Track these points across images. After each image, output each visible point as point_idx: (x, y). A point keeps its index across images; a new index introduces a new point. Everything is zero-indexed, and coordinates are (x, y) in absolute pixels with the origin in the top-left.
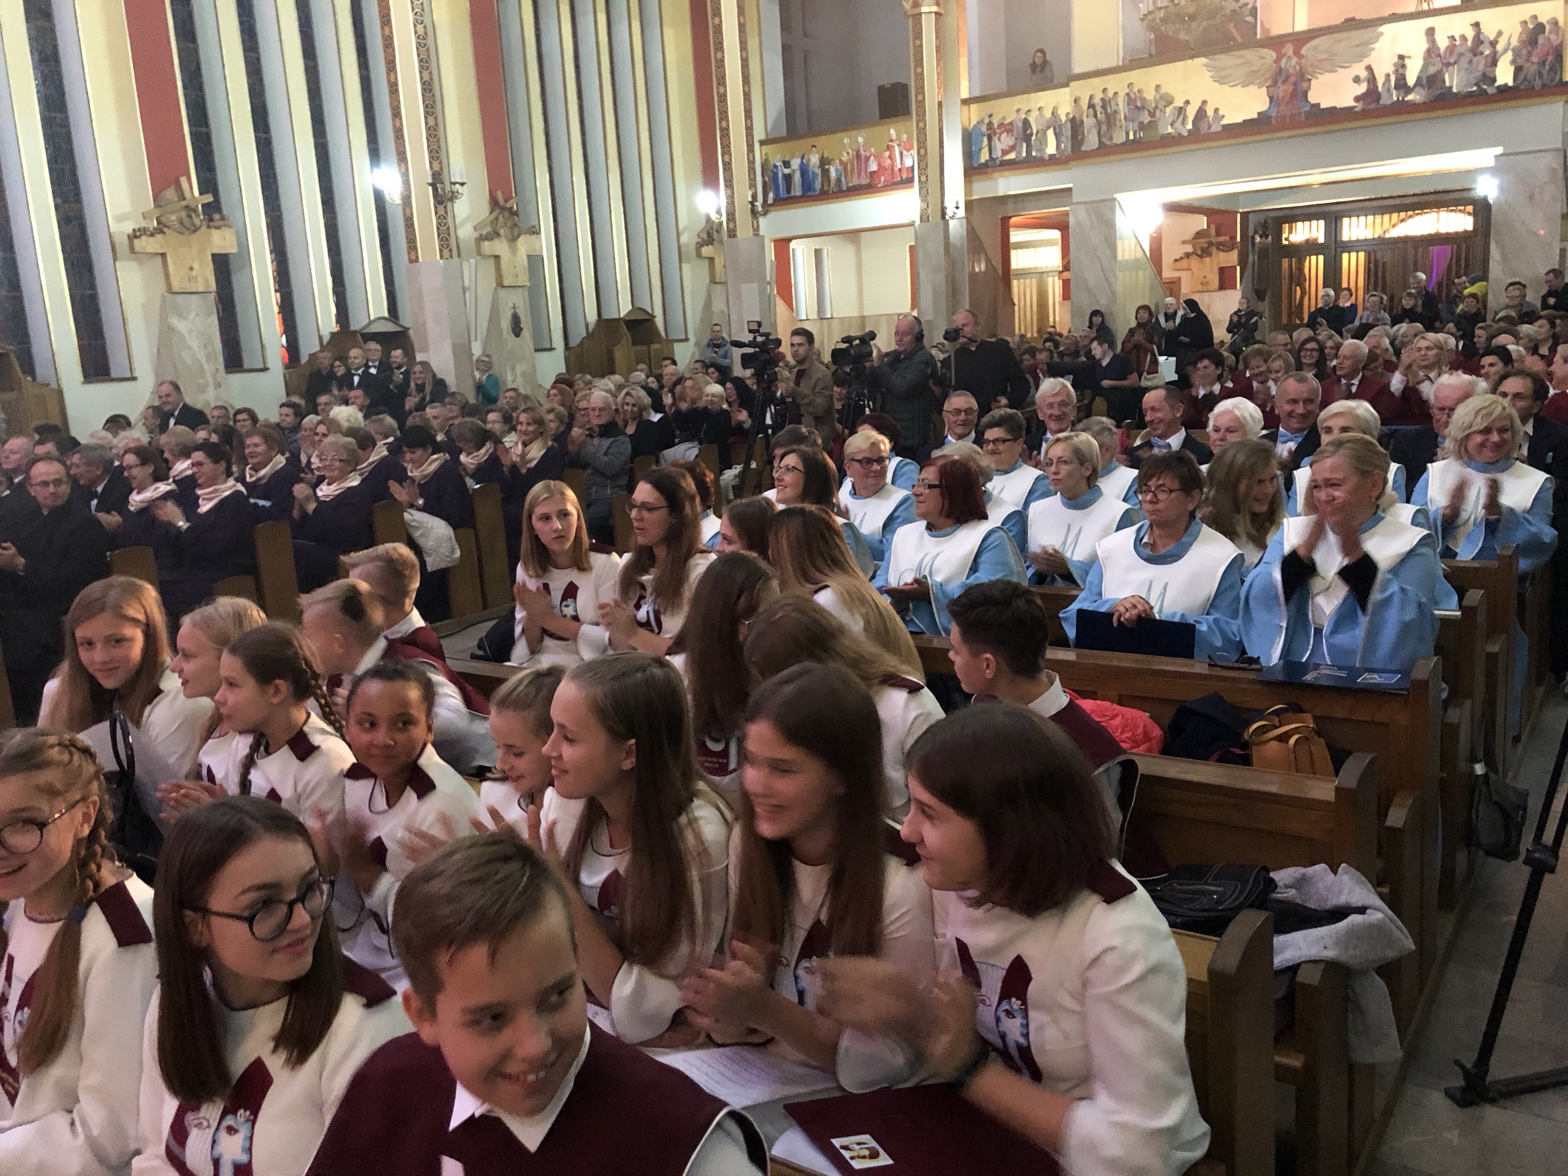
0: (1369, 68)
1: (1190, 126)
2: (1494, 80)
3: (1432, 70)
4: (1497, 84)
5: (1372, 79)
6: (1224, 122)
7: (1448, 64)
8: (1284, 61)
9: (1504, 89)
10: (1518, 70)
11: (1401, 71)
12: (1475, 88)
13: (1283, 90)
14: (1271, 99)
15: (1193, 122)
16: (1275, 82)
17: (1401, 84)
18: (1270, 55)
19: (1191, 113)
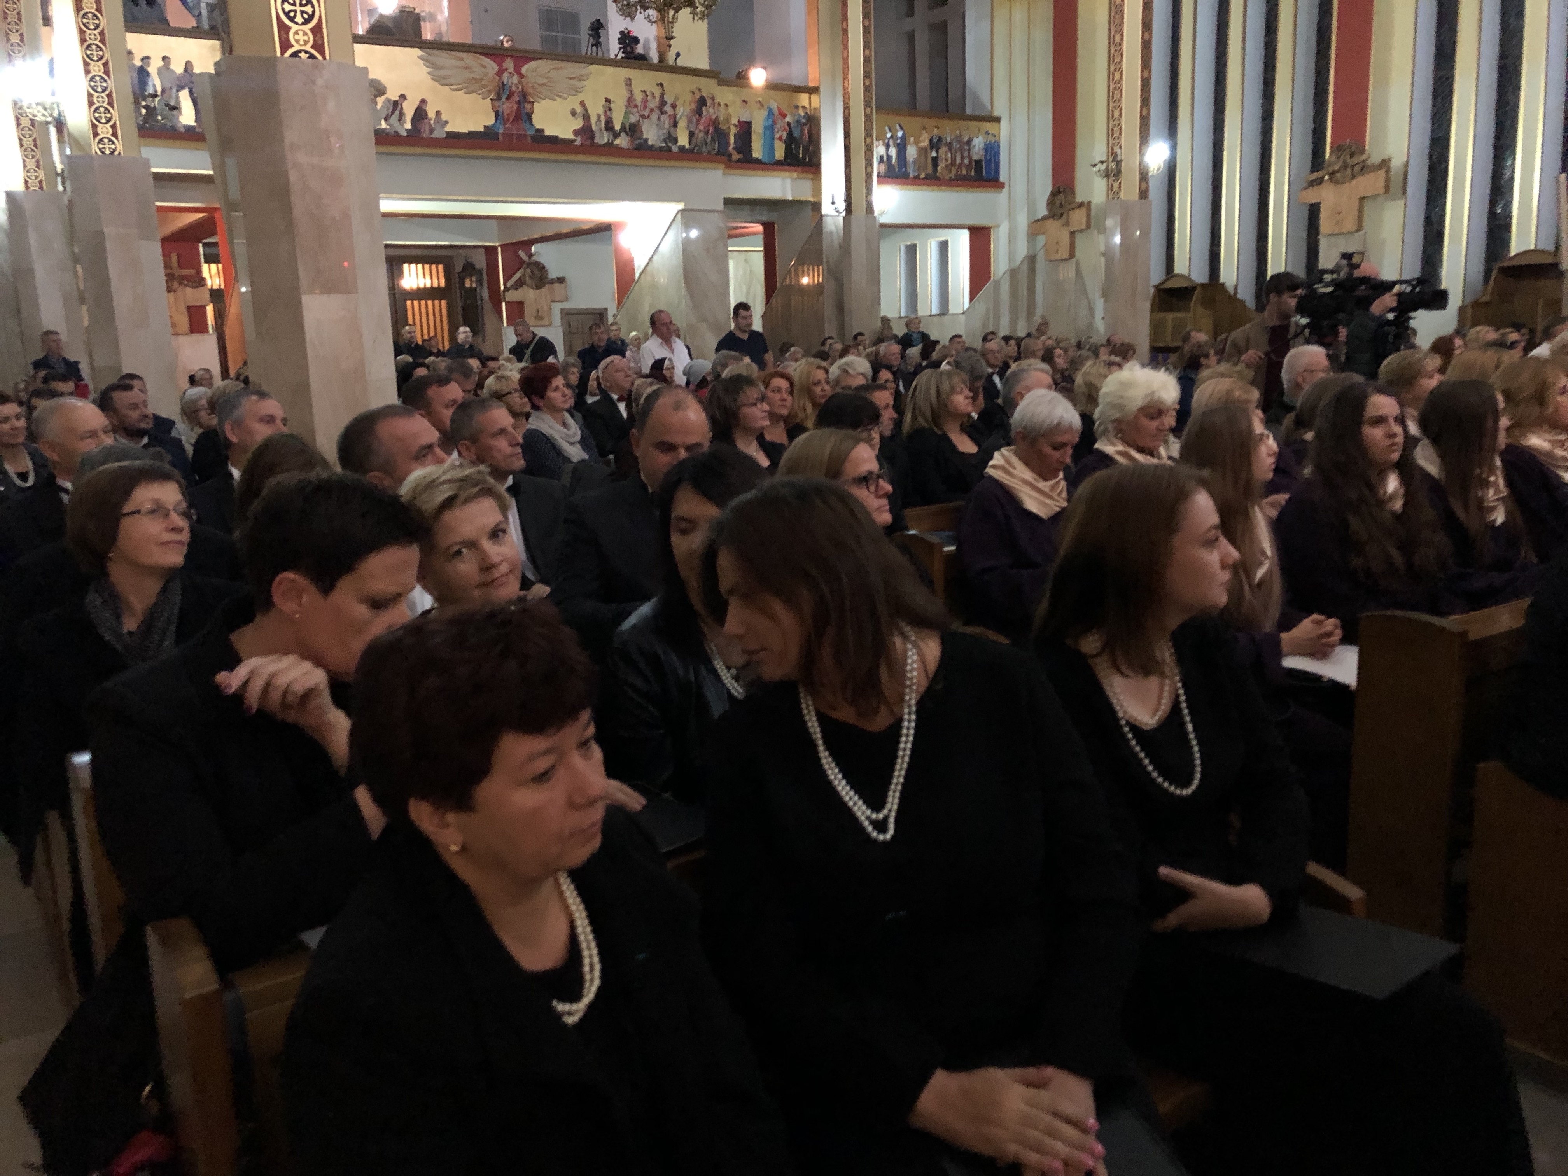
0: (582, 104)
1: (408, 126)
2: (675, 141)
3: (633, 119)
4: (679, 144)
5: (586, 117)
6: (449, 128)
7: (643, 117)
8: (505, 76)
9: (682, 149)
10: (691, 135)
11: (608, 113)
12: (664, 145)
13: (508, 107)
14: (497, 114)
15: (413, 121)
16: (499, 98)
17: (609, 126)
18: (492, 66)
19: (409, 110)
